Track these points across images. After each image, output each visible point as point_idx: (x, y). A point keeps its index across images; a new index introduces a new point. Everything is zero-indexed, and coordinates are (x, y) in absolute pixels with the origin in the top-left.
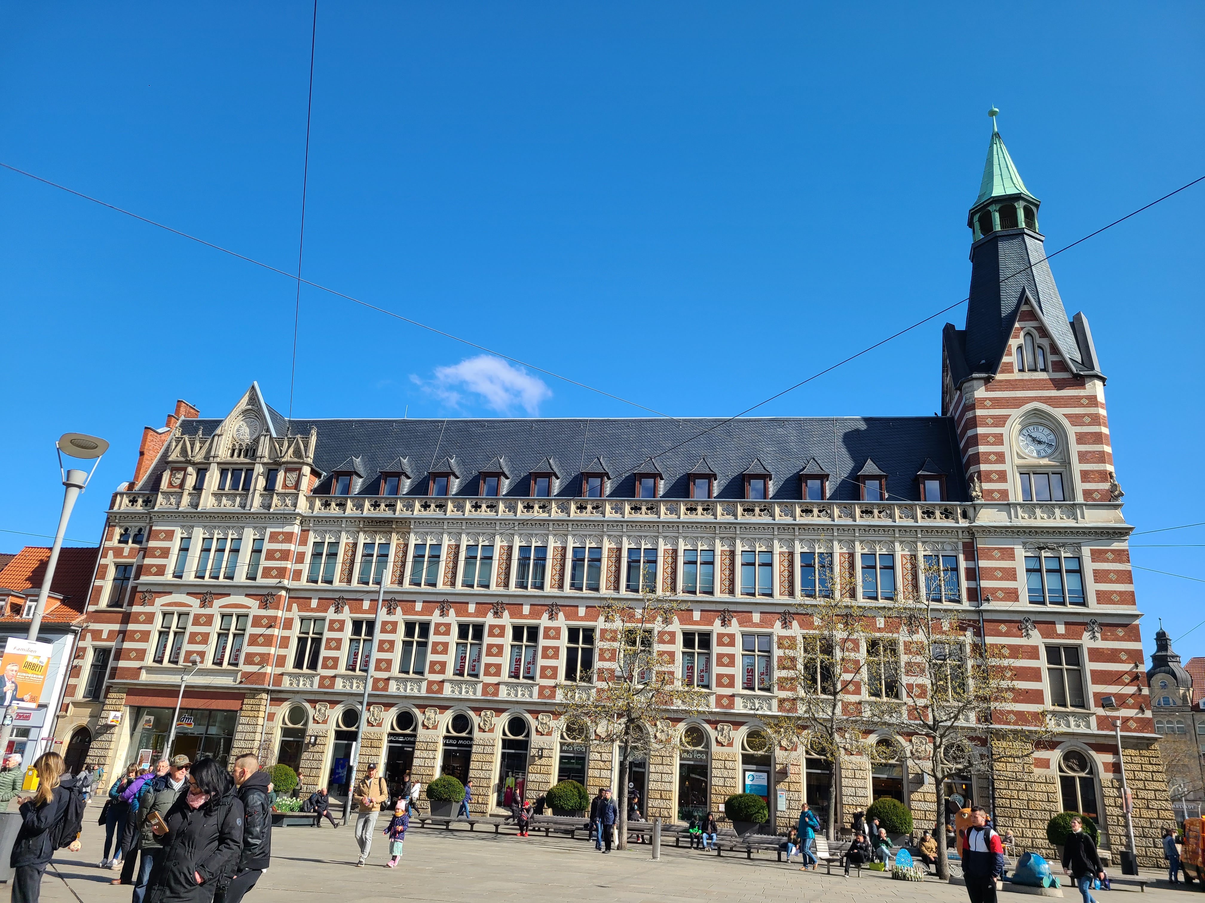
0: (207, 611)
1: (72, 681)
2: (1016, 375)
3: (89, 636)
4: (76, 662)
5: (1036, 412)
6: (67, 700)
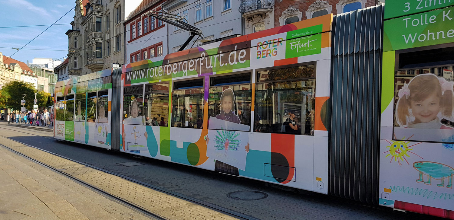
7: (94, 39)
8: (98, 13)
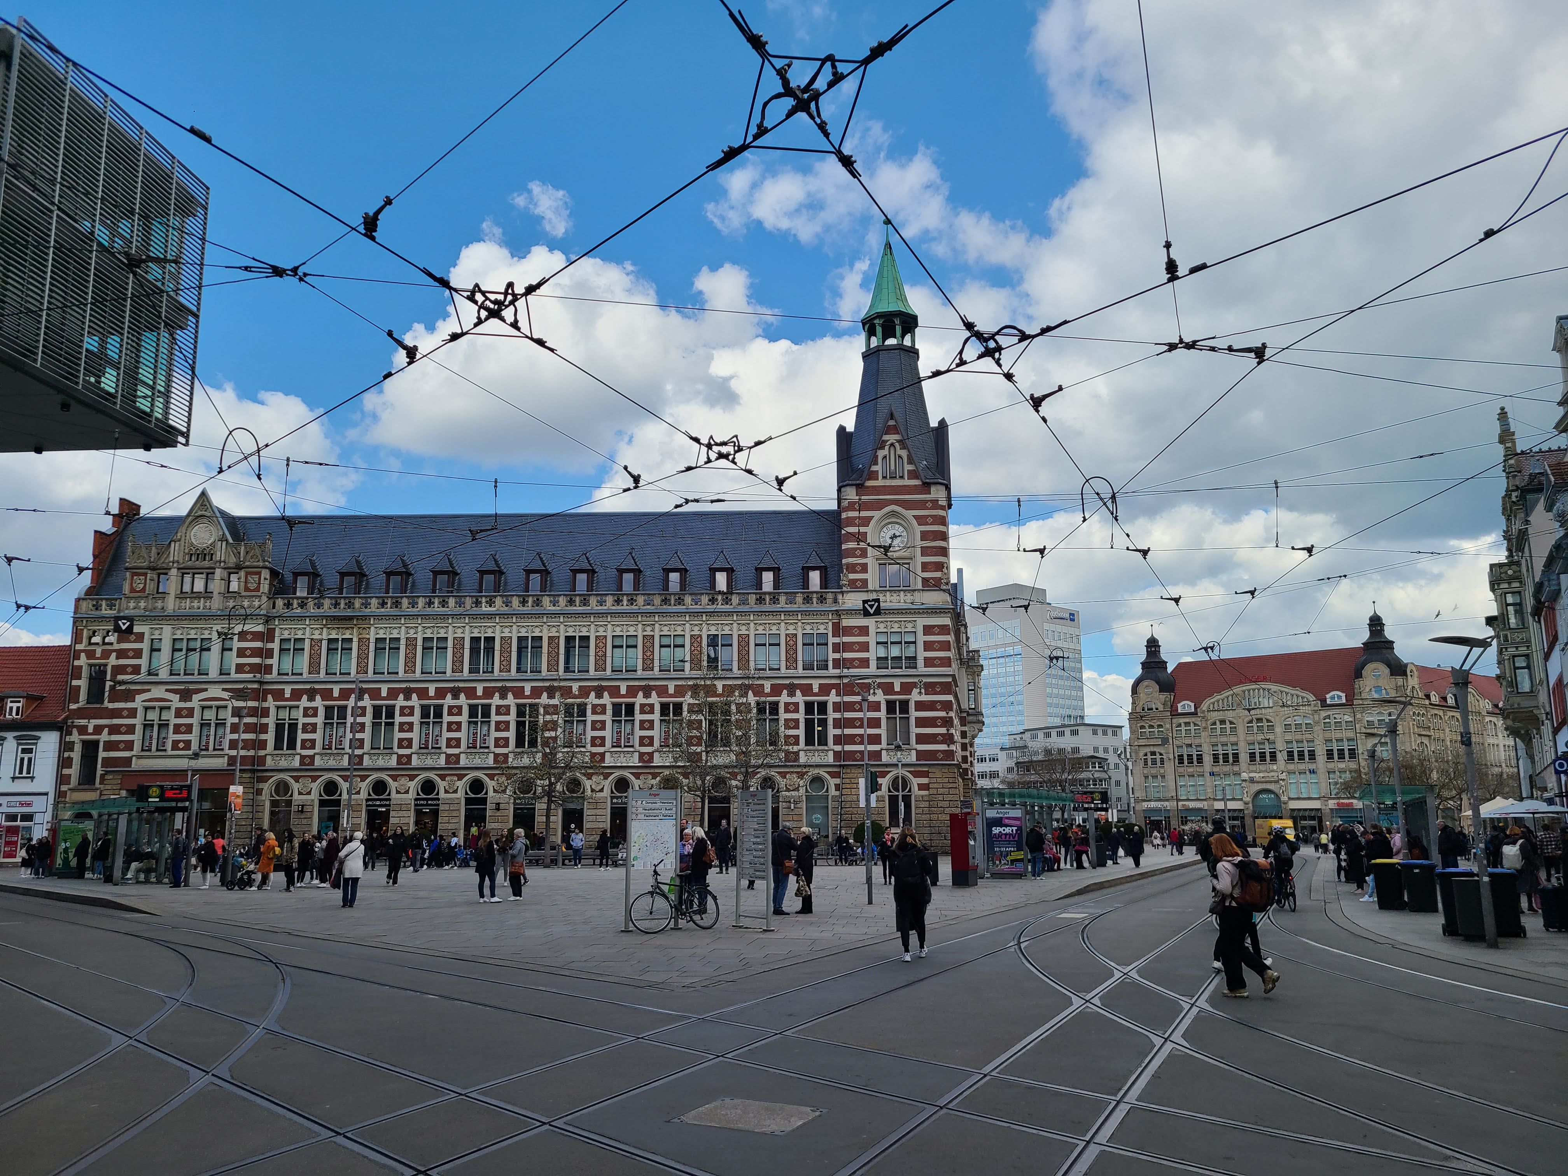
0: (188, 705)
1: (66, 771)
2: (880, 482)
3: (75, 731)
4: (66, 755)
5: (893, 514)
6: (64, 788)
7: (1506, 648)
8: (1509, 583)
